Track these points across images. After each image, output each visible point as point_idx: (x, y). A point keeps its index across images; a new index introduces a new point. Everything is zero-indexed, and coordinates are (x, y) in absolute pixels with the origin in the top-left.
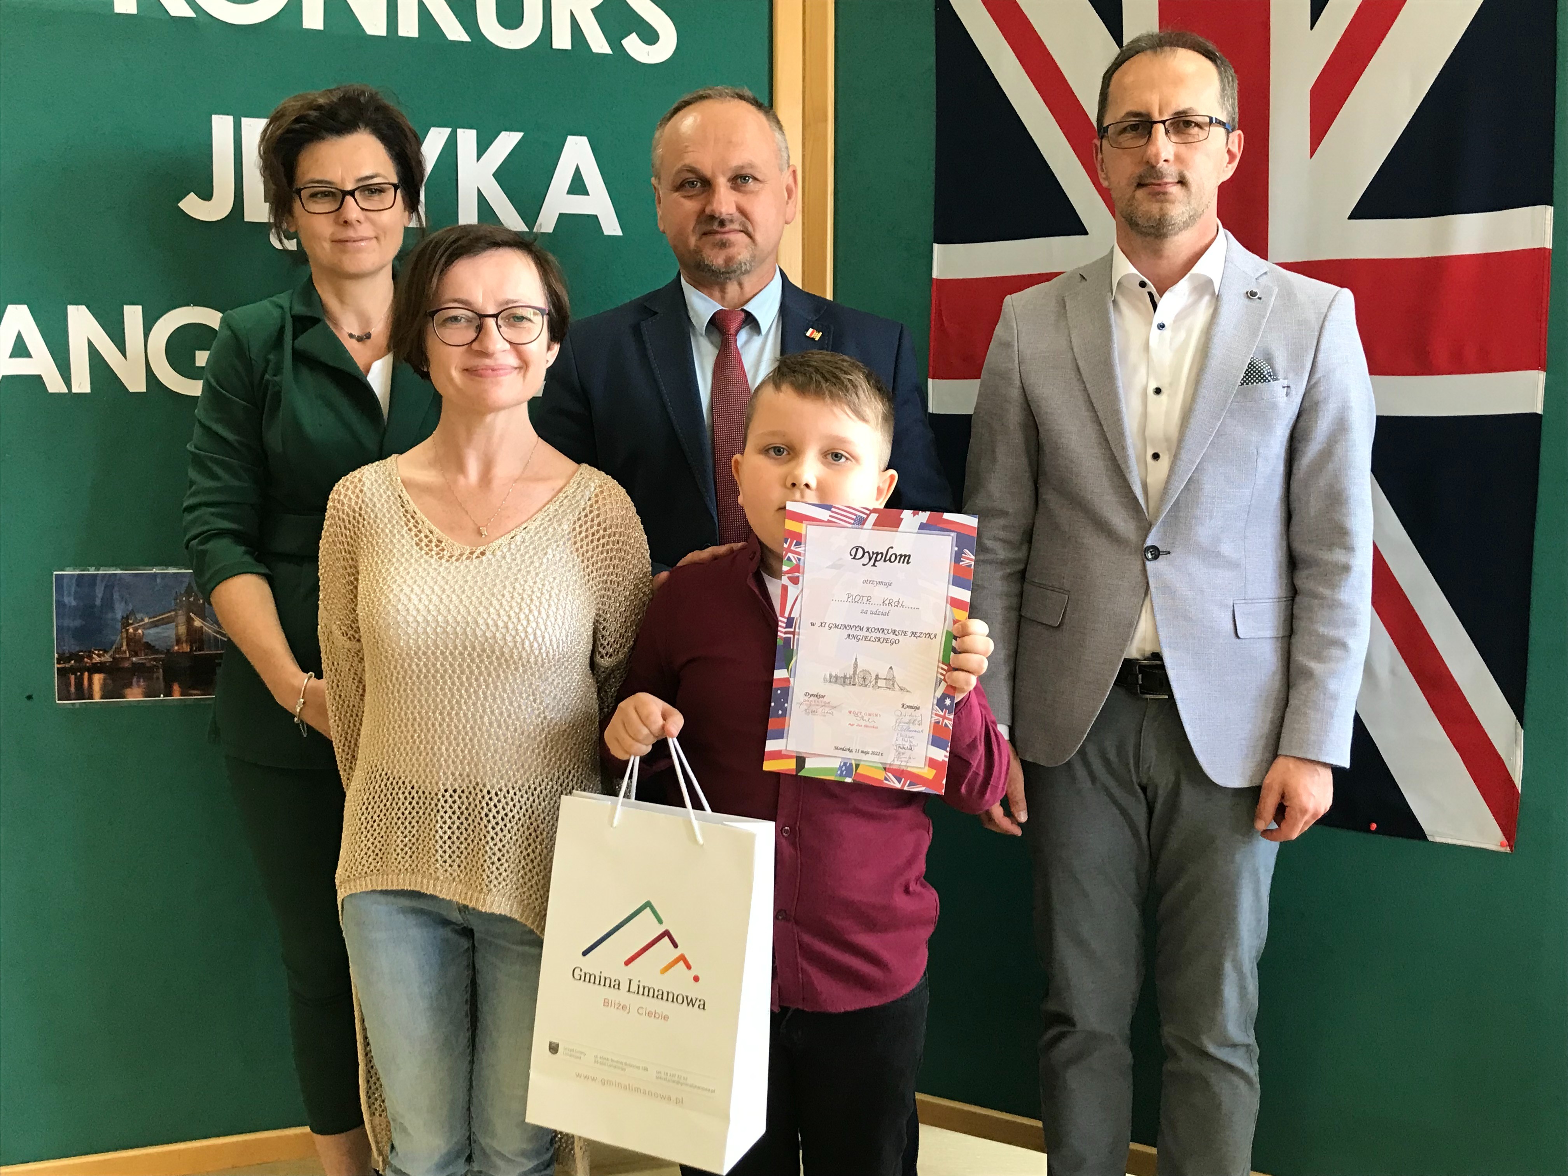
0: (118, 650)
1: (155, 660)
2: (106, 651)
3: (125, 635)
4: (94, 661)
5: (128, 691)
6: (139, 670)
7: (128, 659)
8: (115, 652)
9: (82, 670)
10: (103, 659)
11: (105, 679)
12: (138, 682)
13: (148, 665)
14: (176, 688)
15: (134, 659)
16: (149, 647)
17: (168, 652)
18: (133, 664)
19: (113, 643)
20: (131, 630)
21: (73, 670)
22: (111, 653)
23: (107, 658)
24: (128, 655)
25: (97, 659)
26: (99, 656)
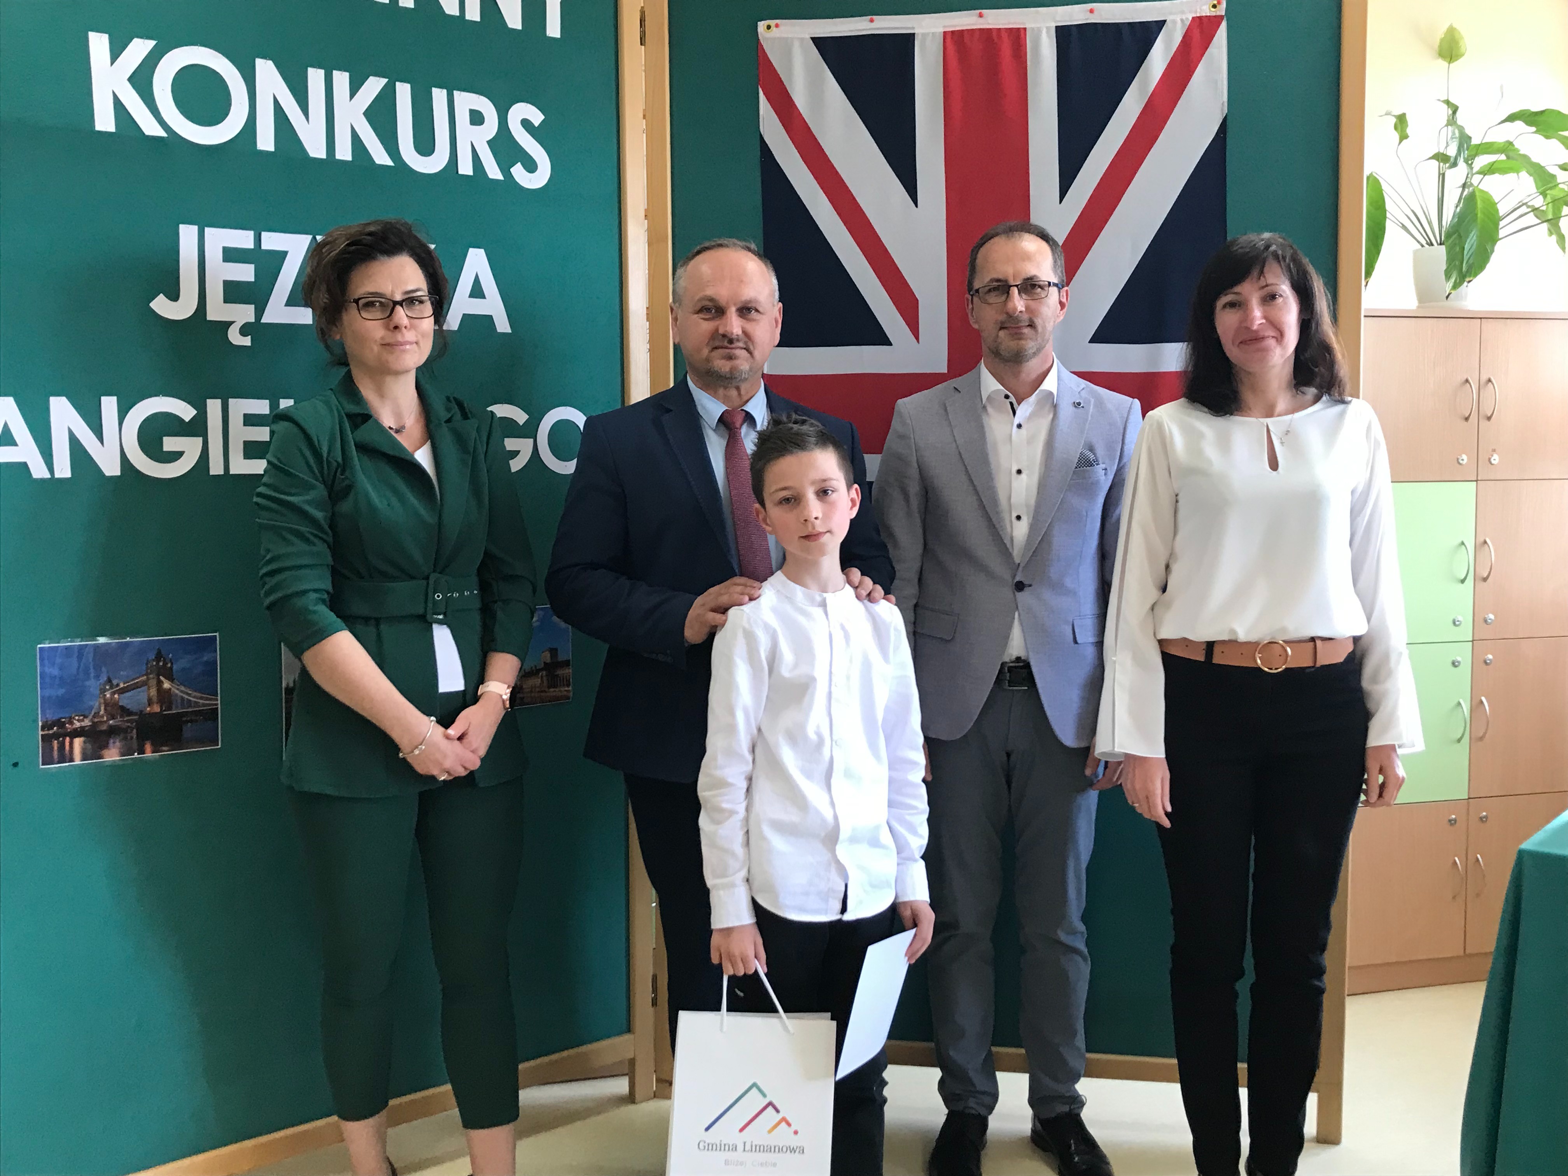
0: (96, 715)
1: (128, 721)
2: (85, 717)
3: (102, 701)
4: (74, 726)
5: (105, 752)
6: (113, 732)
7: (105, 722)
8: (94, 717)
9: (64, 736)
10: (83, 724)
11: (85, 742)
12: (114, 743)
13: (124, 726)
14: (148, 747)
15: (111, 722)
16: (125, 711)
17: (141, 713)
18: (111, 726)
19: (91, 708)
20: (108, 696)
21: (56, 736)
22: (90, 717)
23: (87, 723)
24: (105, 719)
25: (77, 724)
26: (78, 721)
